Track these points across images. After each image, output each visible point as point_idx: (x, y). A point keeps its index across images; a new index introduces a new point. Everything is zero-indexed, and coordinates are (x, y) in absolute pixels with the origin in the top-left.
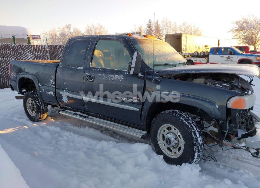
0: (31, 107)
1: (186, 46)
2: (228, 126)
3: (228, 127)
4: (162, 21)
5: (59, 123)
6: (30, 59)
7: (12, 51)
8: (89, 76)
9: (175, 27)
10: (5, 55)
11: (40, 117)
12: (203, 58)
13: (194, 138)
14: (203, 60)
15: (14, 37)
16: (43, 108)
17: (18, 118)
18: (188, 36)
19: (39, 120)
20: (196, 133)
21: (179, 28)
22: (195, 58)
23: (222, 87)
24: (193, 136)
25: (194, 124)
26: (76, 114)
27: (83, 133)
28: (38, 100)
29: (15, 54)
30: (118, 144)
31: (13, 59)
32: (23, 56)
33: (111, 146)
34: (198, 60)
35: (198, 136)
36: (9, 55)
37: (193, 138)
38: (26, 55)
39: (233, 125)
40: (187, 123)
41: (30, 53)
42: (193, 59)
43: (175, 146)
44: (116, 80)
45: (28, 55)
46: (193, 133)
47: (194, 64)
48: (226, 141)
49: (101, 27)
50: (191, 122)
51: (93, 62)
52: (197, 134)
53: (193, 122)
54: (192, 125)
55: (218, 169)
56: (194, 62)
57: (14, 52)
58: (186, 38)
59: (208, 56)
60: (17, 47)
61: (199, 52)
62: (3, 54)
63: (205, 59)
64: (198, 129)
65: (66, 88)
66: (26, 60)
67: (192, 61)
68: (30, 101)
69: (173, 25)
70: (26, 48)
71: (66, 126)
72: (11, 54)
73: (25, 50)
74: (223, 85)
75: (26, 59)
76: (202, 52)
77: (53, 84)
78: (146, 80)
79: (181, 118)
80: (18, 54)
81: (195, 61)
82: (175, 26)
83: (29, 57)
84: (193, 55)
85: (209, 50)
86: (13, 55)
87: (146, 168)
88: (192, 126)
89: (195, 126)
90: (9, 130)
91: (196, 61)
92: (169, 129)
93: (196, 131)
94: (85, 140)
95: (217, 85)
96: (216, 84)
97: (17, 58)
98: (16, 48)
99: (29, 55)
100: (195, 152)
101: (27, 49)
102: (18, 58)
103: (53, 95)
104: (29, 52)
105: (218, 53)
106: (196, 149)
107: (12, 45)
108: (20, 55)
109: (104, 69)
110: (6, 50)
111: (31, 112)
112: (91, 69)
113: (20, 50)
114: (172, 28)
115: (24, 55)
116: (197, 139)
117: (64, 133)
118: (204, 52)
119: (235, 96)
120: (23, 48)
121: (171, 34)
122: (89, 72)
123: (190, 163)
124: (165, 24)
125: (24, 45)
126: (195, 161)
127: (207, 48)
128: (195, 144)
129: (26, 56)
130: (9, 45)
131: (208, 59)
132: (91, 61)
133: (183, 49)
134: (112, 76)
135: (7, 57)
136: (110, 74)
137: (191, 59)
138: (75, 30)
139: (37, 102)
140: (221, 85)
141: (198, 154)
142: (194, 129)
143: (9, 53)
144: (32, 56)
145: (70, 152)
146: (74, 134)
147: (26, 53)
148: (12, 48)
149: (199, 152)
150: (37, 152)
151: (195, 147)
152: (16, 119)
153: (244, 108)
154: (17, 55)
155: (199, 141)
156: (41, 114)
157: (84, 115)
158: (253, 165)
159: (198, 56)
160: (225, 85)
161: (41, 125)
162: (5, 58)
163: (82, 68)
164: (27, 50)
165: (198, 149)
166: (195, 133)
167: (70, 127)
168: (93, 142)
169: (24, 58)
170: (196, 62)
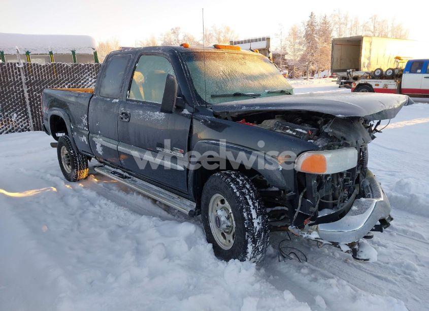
0: (66, 159)
1: (369, 59)
2: (300, 202)
3: (300, 204)
4: (332, 15)
5: (102, 186)
6: (91, 85)
7: (65, 73)
8: (124, 113)
9: (356, 25)
10: (55, 81)
11: (77, 175)
12: (390, 81)
13: (246, 218)
14: (392, 83)
15: (73, 52)
16: (79, 161)
17: (51, 175)
18: (375, 40)
19: (76, 180)
20: (250, 211)
21: (364, 26)
22: (375, 80)
23: (294, 134)
24: (245, 215)
25: (250, 196)
26: (114, 173)
27: (127, 203)
28: (73, 149)
29: (68, 79)
30: (163, 222)
31: (66, 86)
32: (80, 82)
33: (152, 224)
34: (382, 83)
35: (254, 216)
36: (60, 81)
37: (244, 219)
38: (85, 80)
39: (310, 201)
40: (238, 194)
41: (92, 77)
42: (373, 83)
43: (228, 231)
44: (155, 120)
45: (88, 80)
46: (244, 210)
47: (374, 92)
48: (294, 227)
49: (228, 30)
50: (247, 191)
51: (131, 92)
52: (252, 213)
53: (251, 191)
54: (248, 197)
55: (297, 274)
56: (374, 87)
57: (68, 76)
58: (371, 44)
59: (400, 76)
60: (72, 67)
61: (385, 70)
62: (51, 79)
63: (395, 81)
64: (257, 205)
65: (99, 132)
66: (86, 87)
67: (371, 86)
68: (65, 151)
69: (351, 21)
70: (86, 69)
71: (110, 190)
72: (63, 79)
73: (84, 71)
74: (298, 131)
75: (85, 85)
76: (389, 69)
77: (85, 126)
78: (194, 121)
79: (232, 186)
80: (74, 79)
81: (376, 85)
82: (356, 22)
83: (90, 83)
84: (373, 76)
85: (403, 65)
86: (66, 80)
87: (178, 262)
88: (246, 199)
89: (252, 199)
90: (30, 193)
91: (378, 85)
92: (222, 202)
93: (252, 207)
94: (122, 212)
95: (288, 131)
96: (287, 129)
97: (72, 84)
98: (70, 69)
99: (90, 79)
100: (246, 243)
101: (86, 71)
102: (74, 84)
103: (87, 143)
104: (89, 75)
105: (419, 71)
106: (248, 236)
107: (64, 65)
108: (77, 81)
109: (144, 102)
110: (56, 72)
111: (67, 167)
112: (128, 102)
113: (76, 73)
114: (349, 26)
115: (82, 80)
116: (251, 220)
117: (100, 201)
118: (393, 70)
119: (306, 151)
120: (81, 69)
121: (347, 36)
122: (125, 107)
123: (242, 260)
124: (337, 20)
125: (83, 64)
126: (249, 257)
127: (399, 61)
128: (247, 228)
129: (85, 82)
130: (61, 64)
131: (401, 83)
132: (129, 89)
133: (364, 63)
134: (151, 114)
135: (58, 83)
136: (148, 110)
137: (369, 83)
138: (185, 36)
139: (72, 151)
140: (294, 131)
141: (254, 245)
142: (248, 204)
143: (60, 77)
144: (93, 80)
145: (93, 230)
146: (111, 204)
147: (85, 76)
148: (64, 70)
149: (254, 242)
150: (46, 227)
151: (247, 234)
152: (48, 176)
153: (324, 172)
154: (72, 80)
155: (255, 225)
156: (77, 171)
157: (125, 174)
158: (368, 273)
159: (382, 76)
160: (301, 130)
161: (76, 188)
162: (55, 84)
163: (117, 101)
164: (86, 73)
165: (254, 237)
166: (248, 210)
167: (114, 192)
168: (131, 216)
169: (82, 84)
170: (377, 87)
